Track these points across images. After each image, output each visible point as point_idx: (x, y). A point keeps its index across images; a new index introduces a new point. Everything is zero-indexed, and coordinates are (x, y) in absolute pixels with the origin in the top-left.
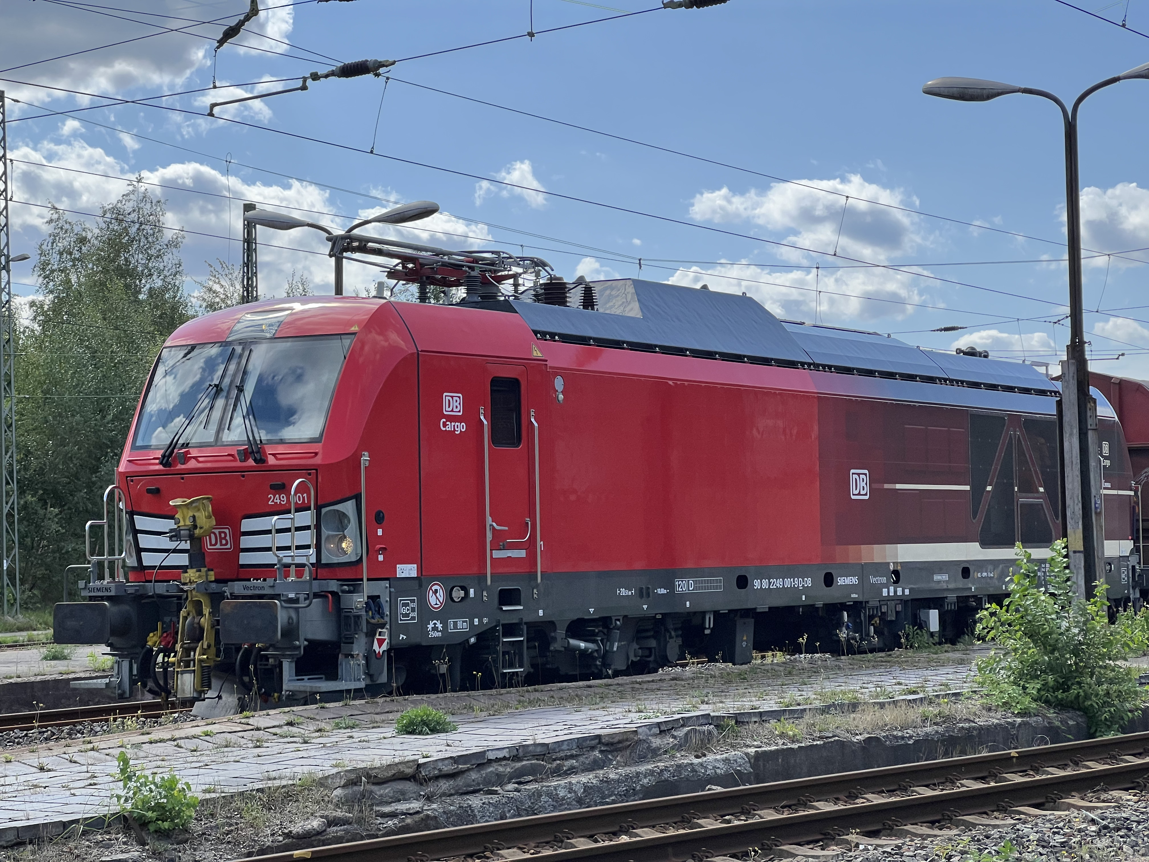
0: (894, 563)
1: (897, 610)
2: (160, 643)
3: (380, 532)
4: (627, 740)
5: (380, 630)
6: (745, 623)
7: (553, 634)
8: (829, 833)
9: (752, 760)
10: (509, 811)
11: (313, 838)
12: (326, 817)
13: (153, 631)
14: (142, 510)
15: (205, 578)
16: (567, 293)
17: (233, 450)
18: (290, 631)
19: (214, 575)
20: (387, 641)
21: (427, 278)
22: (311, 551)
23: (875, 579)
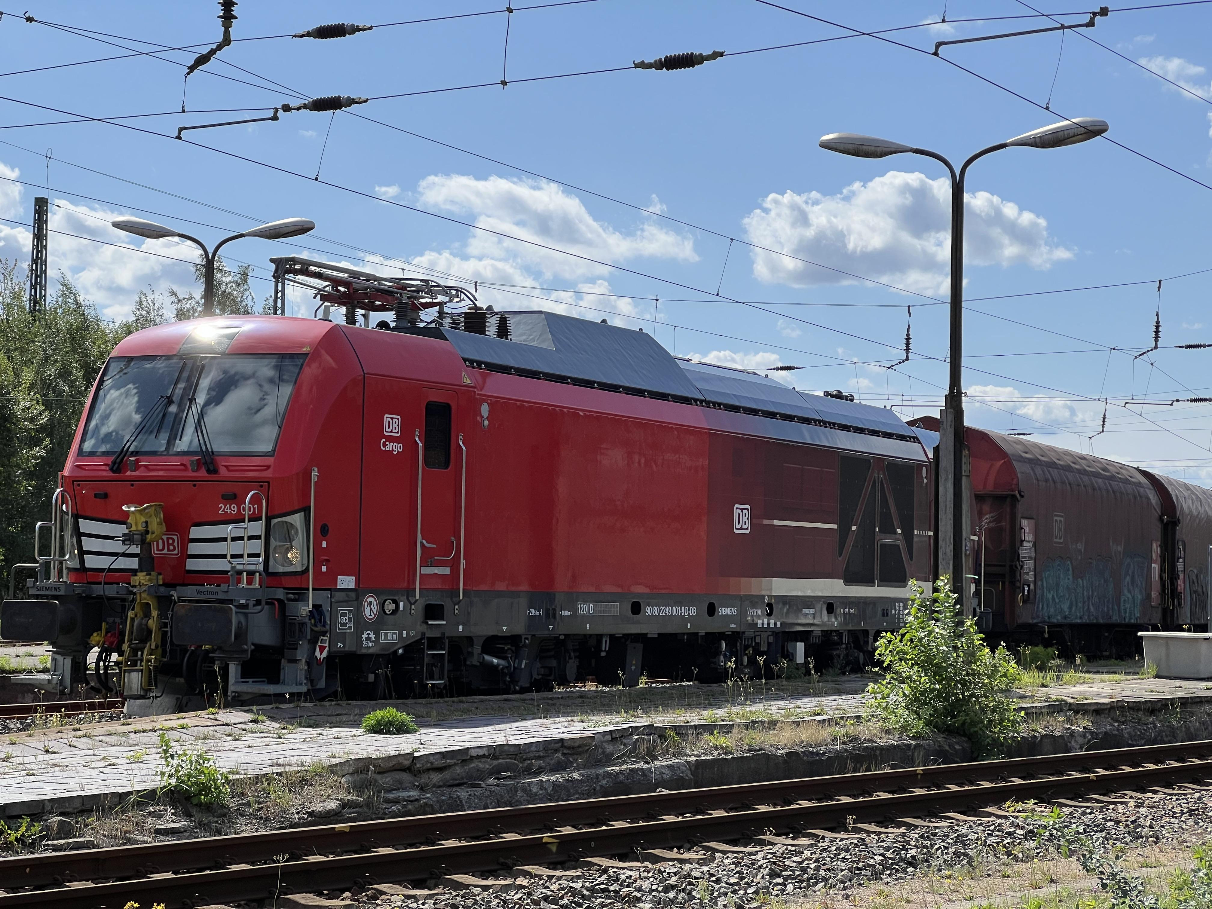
0: (768, 596)
1: (770, 641)
2: (104, 643)
3: (324, 545)
4: (586, 745)
5: (322, 638)
6: (635, 648)
7: (470, 650)
8: (795, 827)
9: (693, 768)
10: (491, 803)
11: (332, 818)
12: (341, 800)
13: (97, 631)
14: (88, 514)
15: (155, 581)
16: (486, 322)
17: (186, 460)
18: (241, 634)
19: (164, 579)
20: (327, 649)
21: (358, 302)
22: (261, 559)
23: (751, 611)
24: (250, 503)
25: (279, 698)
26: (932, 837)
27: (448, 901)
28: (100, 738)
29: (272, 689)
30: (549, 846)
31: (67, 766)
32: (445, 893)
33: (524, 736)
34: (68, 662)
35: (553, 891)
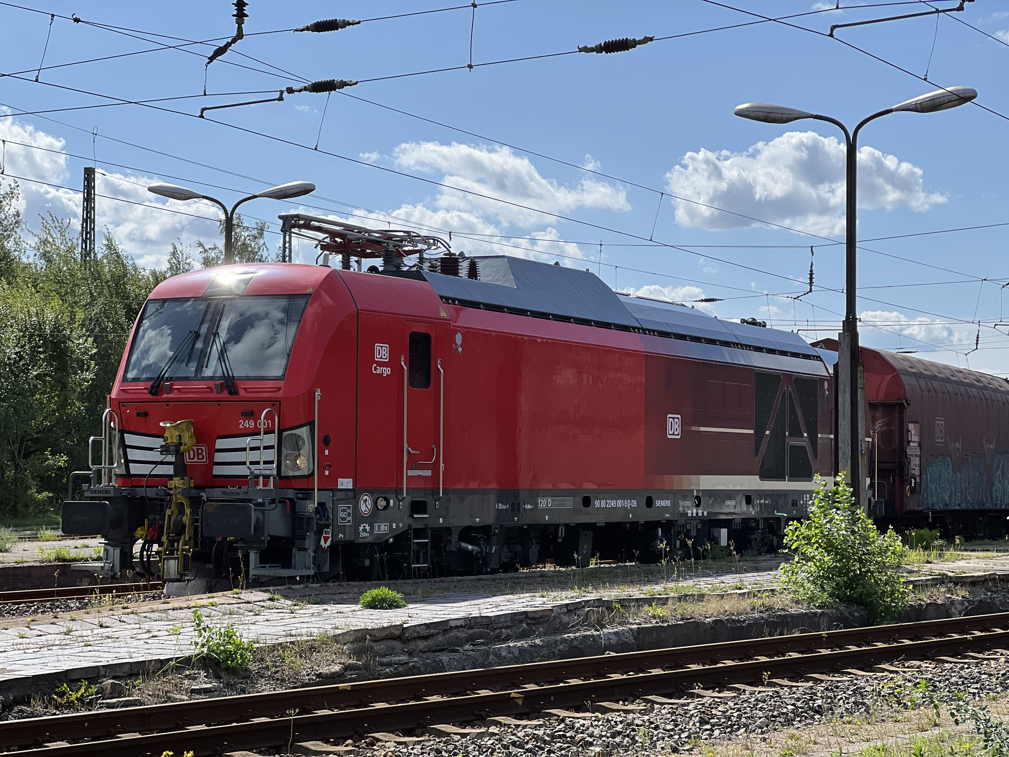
0: (697, 490)
2: (147, 536)
3: (327, 452)
4: (546, 616)
5: (326, 530)
7: (449, 538)
8: (721, 683)
9: (635, 634)
10: (468, 665)
11: (336, 679)
12: (343, 664)
13: (141, 526)
14: (132, 429)
15: (188, 484)
16: (459, 266)
17: (211, 384)
18: (259, 527)
19: (194, 483)
20: (330, 539)
21: (352, 250)
22: (275, 465)
23: (682, 503)
24: (264, 419)
25: (292, 580)
26: (835, 690)
27: (433, 747)
28: (145, 615)
29: (285, 573)
30: (516, 700)
31: (117, 638)
32: (430, 740)
33: (494, 609)
34: (118, 551)
35: (519, 738)
